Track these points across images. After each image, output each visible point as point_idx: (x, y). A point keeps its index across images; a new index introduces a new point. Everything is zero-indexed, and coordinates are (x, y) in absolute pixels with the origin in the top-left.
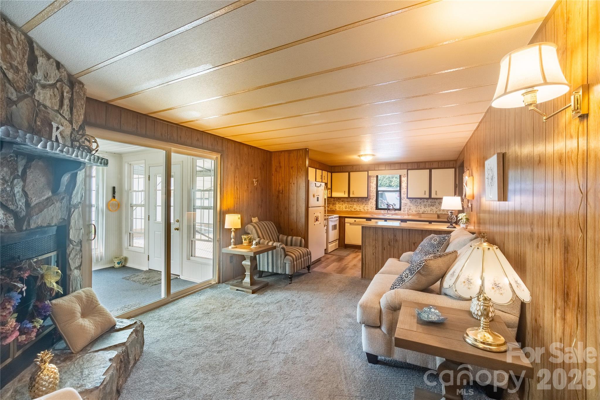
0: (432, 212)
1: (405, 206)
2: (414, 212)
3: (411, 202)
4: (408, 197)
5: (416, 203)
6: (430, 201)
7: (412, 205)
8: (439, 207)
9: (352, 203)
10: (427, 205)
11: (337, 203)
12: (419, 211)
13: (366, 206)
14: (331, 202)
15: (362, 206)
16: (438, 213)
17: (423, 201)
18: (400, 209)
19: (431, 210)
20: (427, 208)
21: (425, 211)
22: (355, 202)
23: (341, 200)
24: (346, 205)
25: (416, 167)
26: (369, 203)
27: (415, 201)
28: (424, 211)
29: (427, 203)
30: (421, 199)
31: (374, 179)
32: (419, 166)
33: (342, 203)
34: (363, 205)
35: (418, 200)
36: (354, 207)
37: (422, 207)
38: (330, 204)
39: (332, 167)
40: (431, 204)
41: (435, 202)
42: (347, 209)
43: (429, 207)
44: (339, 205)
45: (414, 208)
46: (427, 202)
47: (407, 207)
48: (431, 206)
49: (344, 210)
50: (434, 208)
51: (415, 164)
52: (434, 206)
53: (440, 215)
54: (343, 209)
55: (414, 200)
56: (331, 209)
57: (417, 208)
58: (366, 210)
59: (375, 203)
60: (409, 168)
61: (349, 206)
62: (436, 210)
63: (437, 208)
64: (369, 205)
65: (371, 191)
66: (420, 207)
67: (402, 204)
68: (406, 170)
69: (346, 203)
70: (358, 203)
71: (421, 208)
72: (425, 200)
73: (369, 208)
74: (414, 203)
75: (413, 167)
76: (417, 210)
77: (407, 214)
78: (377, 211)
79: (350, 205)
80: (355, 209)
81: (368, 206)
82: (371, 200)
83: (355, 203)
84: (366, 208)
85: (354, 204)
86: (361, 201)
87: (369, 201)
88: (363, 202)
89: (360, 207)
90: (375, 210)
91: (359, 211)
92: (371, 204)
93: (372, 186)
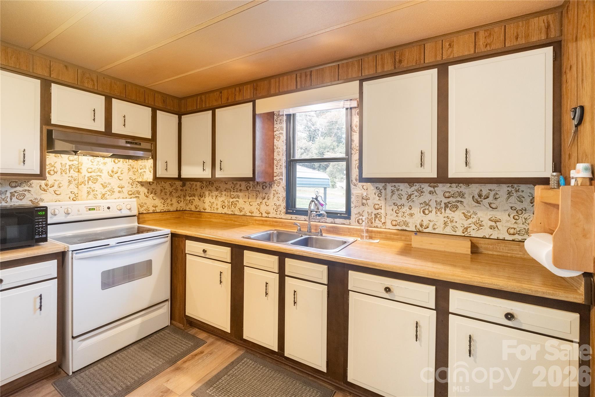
0: (448, 230)
1: (363, 204)
2: (389, 225)
3: (381, 193)
4: (364, 176)
5: (395, 197)
6: (441, 188)
7: (382, 203)
8: (476, 214)
9: (235, 194)
10: (433, 204)
11: (207, 193)
12: (406, 224)
13: (264, 201)
14: (196, 190)
15: (256, 204)
16: (474, 234)
17: (417, 191)
18: (347, 215)
19: (445, 223)
20: (432, 216)
21: (425, 224)
22: (241, 190)
23: (214, 187)
24: (223, 198)
25: (389, 67)
26: (271, 196)
27: (393, 192)
28: (421, 226)
29: (433, 198)
30: (411, 181)
31: (282, 129)
32: (400, 61)
33: (216, 193)
34: (259, 201)
35: (403, 186)
36: (239, 205)
37: (416, 210)
38: (194, 195)
39: (180, 99)
40: (446, 201)
41: (462, 195)
42: (225, 211)
43: (438, 210)
44: (210, 197)
45: (389, 212)
46: (431, 193)
47: (366, 209)
48: (446, 206)
49: (220, 210)
50: (457, 216)
51: (386, 54)
52: (457, 207)
53: (482, 245)
54: (217, 209)
55: (389, 187)
56: (196, 208)
57: (400, 215)
58: (265, 215)
59: (284, 194)
60: (366, 73)
61: (229, 202)
62: (466, 223)
63: (467, 217)
64: (271, 200)
65: (275, 162)
66: (409, 212)
67: (353, 199)
68: (357, 82)
69: (224, 193)
70: (247, 194)
71: (411, 215)
72: (426, 188)
73: (270, 209)
74: (388, 197)
75: (379, 70)
76: (400, 219)
77: (367, 231)
78: (289, 216)
79: (231, 200)
80: (241, 211)
81: (269, 202)
82: (275, 187)
83: (241, 194)
84: (263, 208)
85: (238, 197)
86: (253, 189)
87: (271, 189)
88: (257, 192)
89: (251, 204)
90: (283, 214)
91: (250, 214)
92: (275, 199)
93: (277, 148)
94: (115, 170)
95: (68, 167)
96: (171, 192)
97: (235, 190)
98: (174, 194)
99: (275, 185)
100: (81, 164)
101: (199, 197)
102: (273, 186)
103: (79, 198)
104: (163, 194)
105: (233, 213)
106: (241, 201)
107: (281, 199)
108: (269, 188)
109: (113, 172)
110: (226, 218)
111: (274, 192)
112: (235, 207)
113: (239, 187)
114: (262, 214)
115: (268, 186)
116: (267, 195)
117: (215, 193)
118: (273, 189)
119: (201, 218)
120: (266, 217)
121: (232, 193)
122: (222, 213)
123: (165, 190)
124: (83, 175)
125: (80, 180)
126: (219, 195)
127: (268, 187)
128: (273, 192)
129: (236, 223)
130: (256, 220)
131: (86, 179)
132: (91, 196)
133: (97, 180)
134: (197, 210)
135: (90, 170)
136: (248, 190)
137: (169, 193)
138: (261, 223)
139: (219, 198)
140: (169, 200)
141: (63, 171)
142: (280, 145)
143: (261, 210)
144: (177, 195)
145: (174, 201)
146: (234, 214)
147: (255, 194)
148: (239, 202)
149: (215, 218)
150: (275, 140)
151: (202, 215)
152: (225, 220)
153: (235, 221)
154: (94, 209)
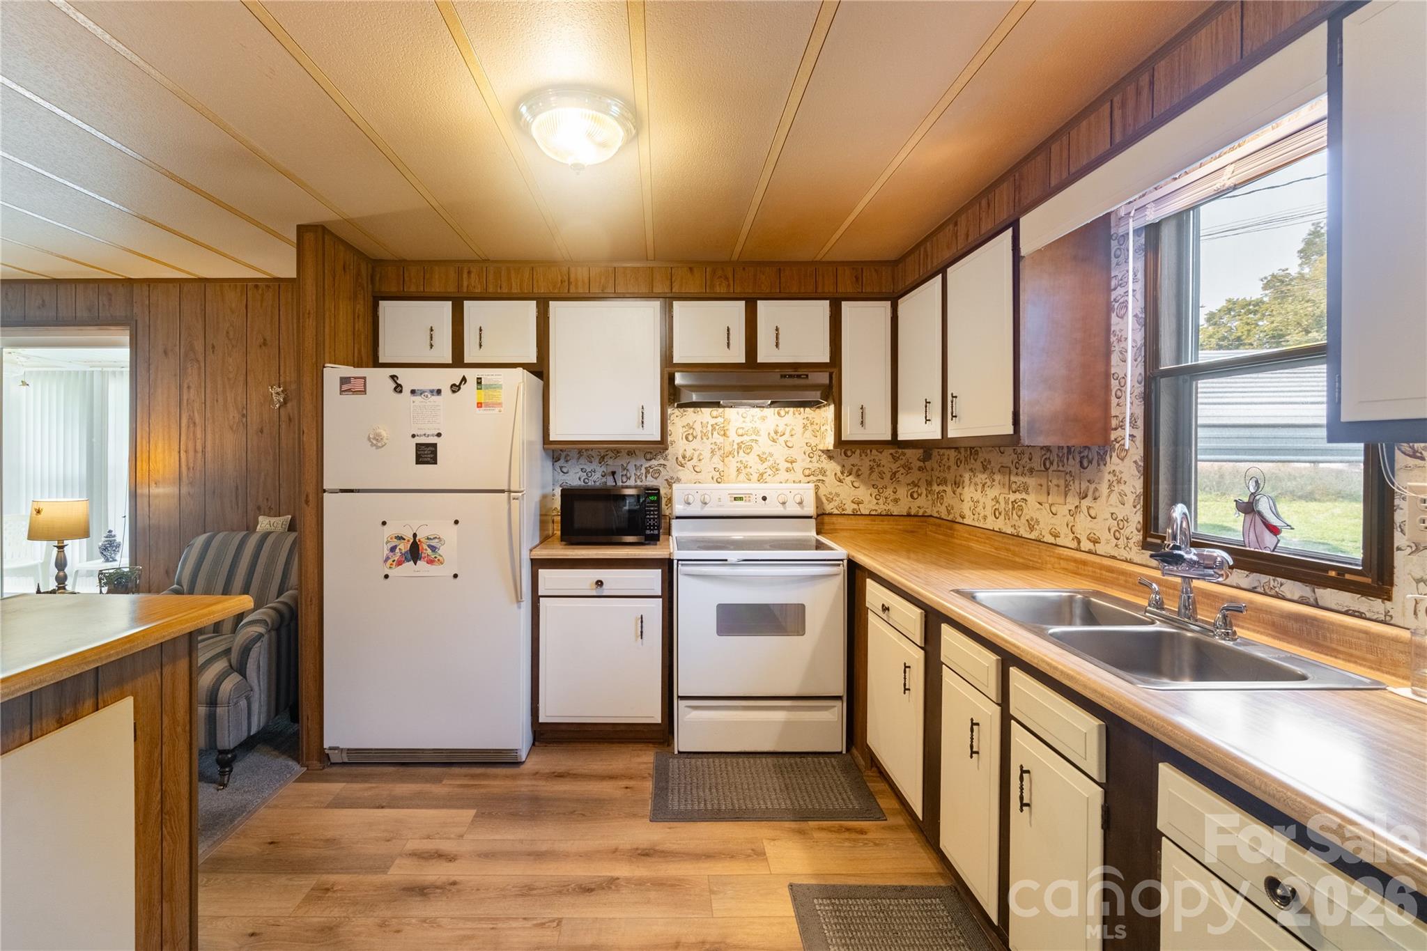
4: (1345, 416)
9: (1019, 480)
11: (967, 476)
13: (1085, 503)
14: (949, 468)
15: (1065, 510)
18: (1371, 579)
22: (1031, 471)
24: (996, 491)
26: (1104, 489)
33: (984, 476)
34: (1072, 501)
36: (1028, 512)
38: (945, 482)
39: (895, 263)
42: (999, 524)
44: (972, 488)
49: (991, 523)
54: (985, 518)
56: (948, 512)
58: (1085, 544)
59: (1139, 485)
61: (1007, 502)
64: (1103, 500)
65: (1114, 384)
67: (1403, 512)
68: (1314, 35)
69: (997, 477)
70: (1044, 481)
73: (1101, 529)
78: (1147, 557)
79: (1012, 497)
80: (1032, 528)
81: (1096, 508)
82: (1114, 463)
83: (1031, 482)
84: (1083, 525)
85: (1026, 490)
86: (1058, 466)
87: (1102, 467)
88: (1068, 477)
89: (1054, 509)
90: (1135, 549)
91: (1051, 539)
92: (1114, 498)
93: (1119, 341)
94: (780, 429)
95: (710, 428)
96: (895, 474)
97: (1020, 471)
98: (901, 478)
99: (1114, 455)
100: (727, 421)
101: (953, 485)
102: (1108, 458)
103: (725, 478)
104: (874, 476)
105: (1014, 532)
106: (1032, 498)
107: (1130, 499)
108: (1099, 465)
109: (776, 432)
110: (996, 544)
111: (1111, 477)
112: (1019, 517)
113: (1028, 460)
114: (1079, 542)
115: (1096, 458)
116: (1092, 487)
117: (982, 477)
118: (1110, 467)
119: (952, 536)
120: (1090, 552)
121: (1013, 479)
122: (993, 530)
123: (881, 469)
124: (730, 439)
125: (728, 449)
126: (989, 483)
127: (1095, 462)
128: (1107, 477)
129: (1017, 559)
130: (1060, 558)
131: (736, 447)
132: (742, 477)
133: (751, 448)
134: (950, 518)
135: (740, 432)
136: (1047, 469)
137: (888, 475)
138: (1072, 566)
139: (988, 491)
140: (889, 491)
141: (704, 435)
142: (1129, 330)
143: (1078, 529)
144: (910, 479)
145: (903, 492)
146: (1018, 536)
147: (1062, 482)
148: (1028, 503)
149: (977, 541)
150: (1113, 315)
151: (954, 530)
152: (996, 549)
153: (1014, 554)
154: (741, 499)
